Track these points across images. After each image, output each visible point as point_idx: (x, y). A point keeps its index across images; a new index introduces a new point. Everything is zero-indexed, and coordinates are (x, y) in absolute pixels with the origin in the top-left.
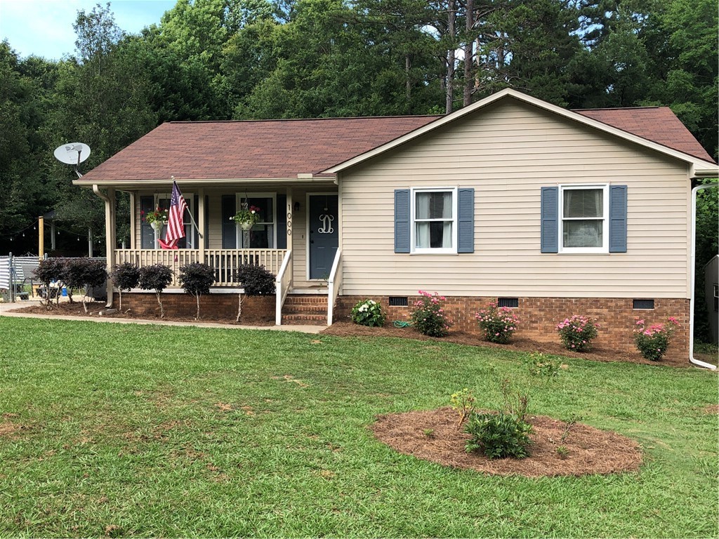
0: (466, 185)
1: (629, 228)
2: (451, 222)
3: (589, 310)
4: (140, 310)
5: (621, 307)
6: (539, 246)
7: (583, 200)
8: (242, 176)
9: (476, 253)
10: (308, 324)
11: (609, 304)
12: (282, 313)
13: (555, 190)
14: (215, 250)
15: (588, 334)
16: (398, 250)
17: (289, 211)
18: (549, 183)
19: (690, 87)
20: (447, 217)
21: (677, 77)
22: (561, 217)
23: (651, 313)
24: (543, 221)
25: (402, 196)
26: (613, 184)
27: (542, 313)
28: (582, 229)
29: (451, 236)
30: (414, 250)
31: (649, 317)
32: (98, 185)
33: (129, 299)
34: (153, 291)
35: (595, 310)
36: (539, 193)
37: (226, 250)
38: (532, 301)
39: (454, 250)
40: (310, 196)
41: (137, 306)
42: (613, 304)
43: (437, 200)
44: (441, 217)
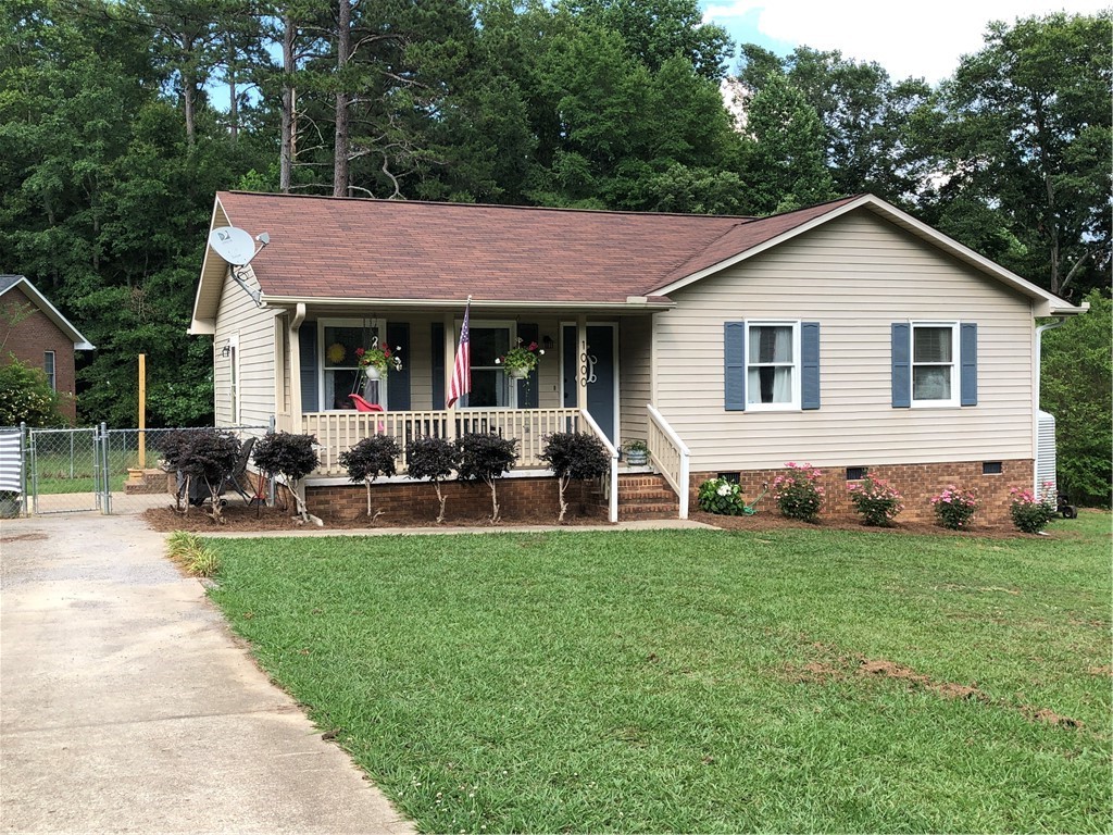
0: (811, 318)
2: (789, 368)
5: (971, 473)
6: (890, 399)
7: (931, 339)
9: (822, 409)
10: (651, 518)
11: (960, 470)
17: (582, 350)
18: (900, 319)
22: (912, 363)
23: (999, 479)
25: (733, 330)
26: (964, 322)
28: (930, 377)
29: (790, 388)
30: (749, 407)
33: (329, 497)
35: (947, 478)
36: (889, 331)
38: (882, 468)
39: (796, 404)
40: (565, 327)
41: (343, 507)
42: (964, 470)
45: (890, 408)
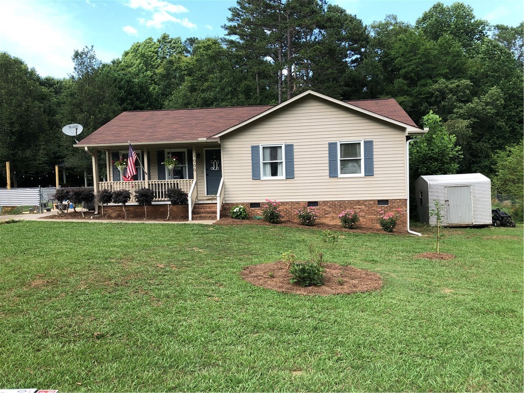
0: (289, 142)
1: (374, 163)
2: (282, 162)
3: (355, 207)
4: (113, 215)
5: (371, 204)
6: (328, 174)
7: (350, 149)
8: (167, 140)
9: (295, 179)
10: (206, 219)
11: (365, 203)
12: (192, 214)
13: (336, 144)
14: (154, 181)
15: (355, 219)
16: (254, 178)
17: (194, 158)
18: (333, 140)
19: (406, 88)
20: (279, 160)
21: (399, 82)
22: (339, 158)
23: (387, 207)
24: (330, 161)
25: (255, 149)
26: (365, 140)
27: (331, 209)
28: (350, 164)
29: (282, 169)
30: (263, 178)
31: (386, 210)
32: (88, 147)
33: (107, 209)
34: (120, 204)
35: (358, 207)
36: (327, 146)
37: (160, 181)
38: (325, 203)
39: (284, 177)
40: (206, 150)
41: (112, 213)
42: (367, 203)
43: (274, 150)
44: (276, 160)
45: (328, 177)
